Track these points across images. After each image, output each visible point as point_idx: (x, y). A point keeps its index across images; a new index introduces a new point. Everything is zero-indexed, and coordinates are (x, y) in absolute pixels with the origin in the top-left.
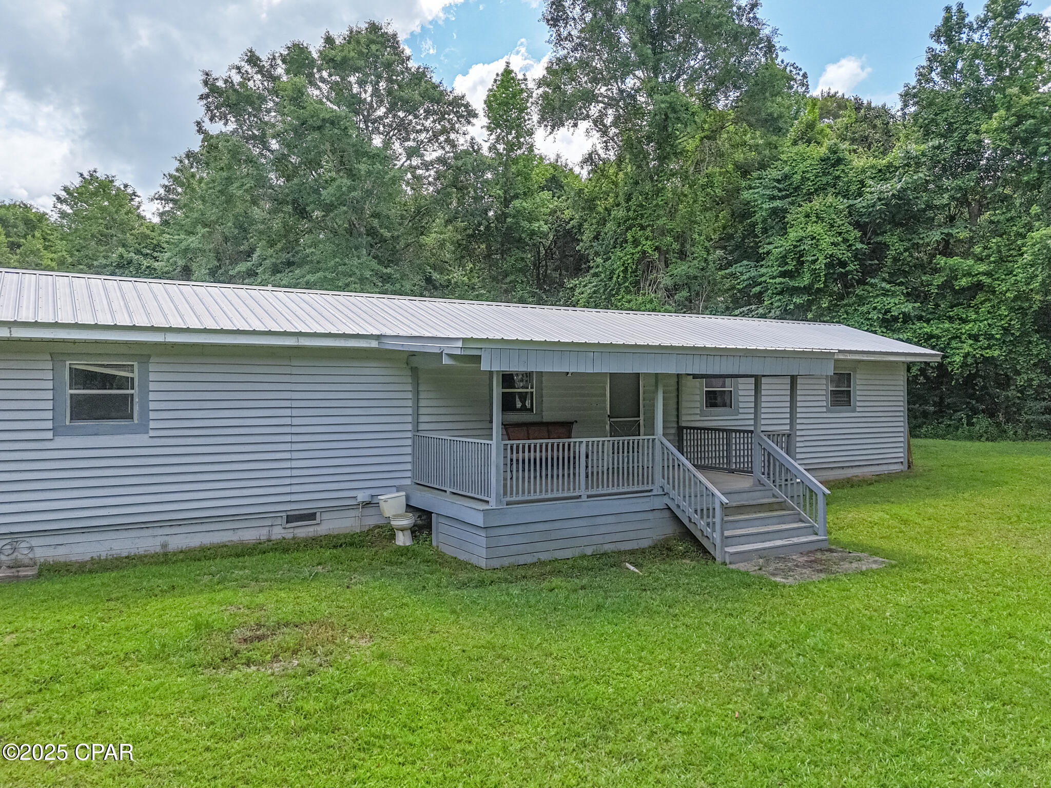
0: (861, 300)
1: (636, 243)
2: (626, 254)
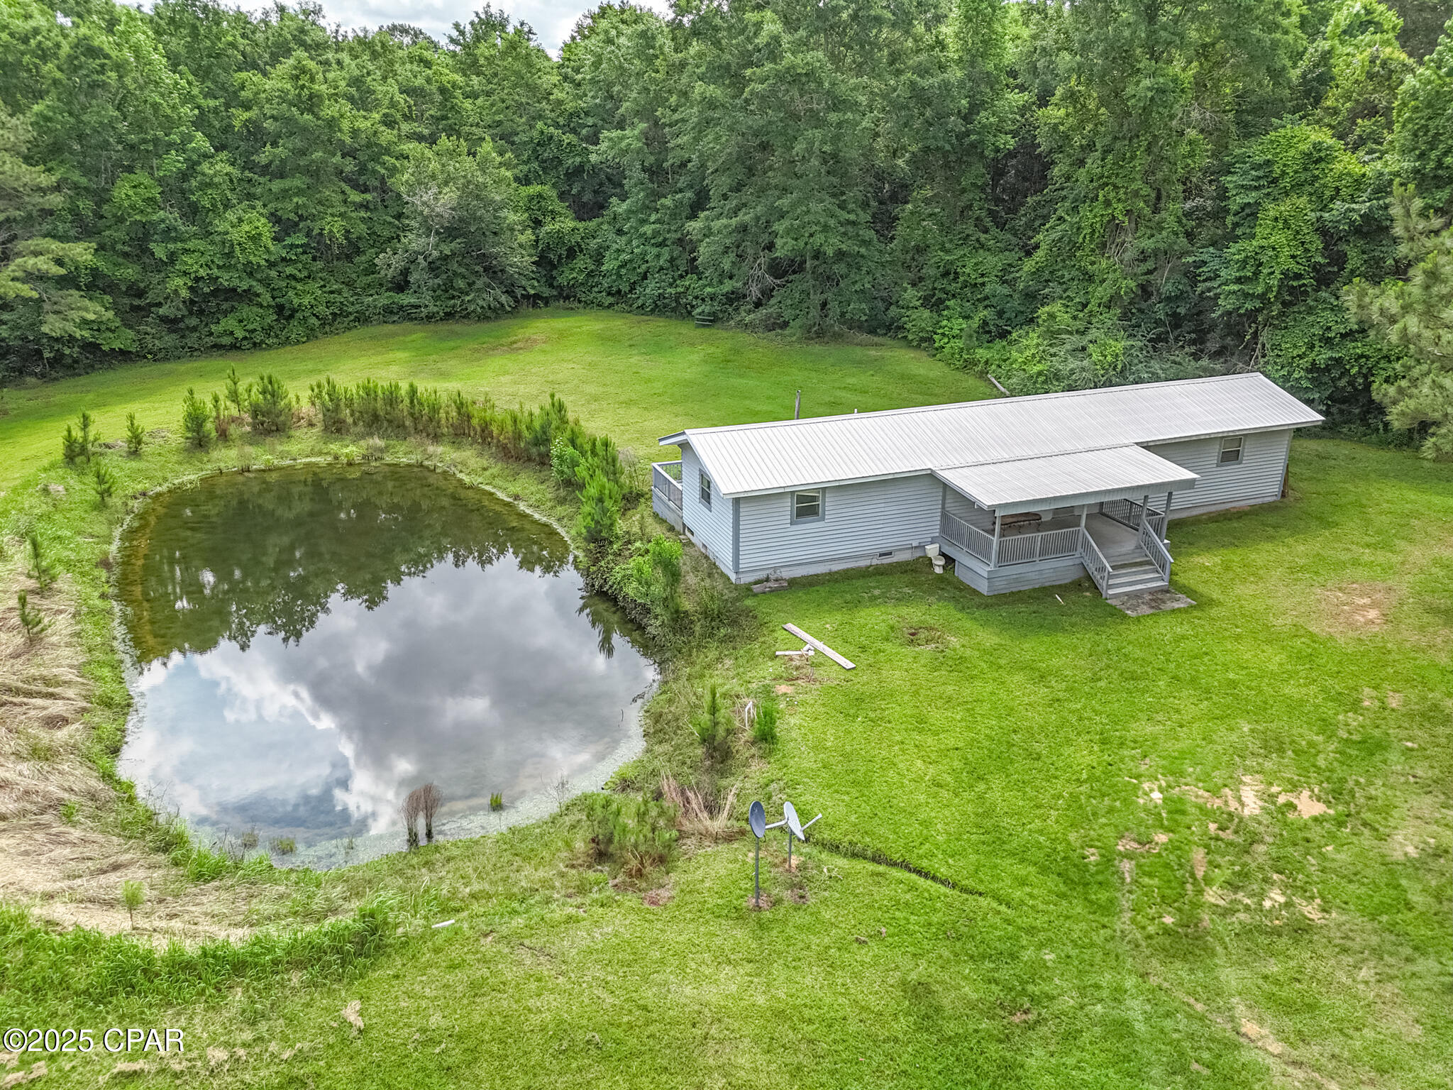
0: (1310, 310)
1: (1107, 203)
2: (1095, 216)
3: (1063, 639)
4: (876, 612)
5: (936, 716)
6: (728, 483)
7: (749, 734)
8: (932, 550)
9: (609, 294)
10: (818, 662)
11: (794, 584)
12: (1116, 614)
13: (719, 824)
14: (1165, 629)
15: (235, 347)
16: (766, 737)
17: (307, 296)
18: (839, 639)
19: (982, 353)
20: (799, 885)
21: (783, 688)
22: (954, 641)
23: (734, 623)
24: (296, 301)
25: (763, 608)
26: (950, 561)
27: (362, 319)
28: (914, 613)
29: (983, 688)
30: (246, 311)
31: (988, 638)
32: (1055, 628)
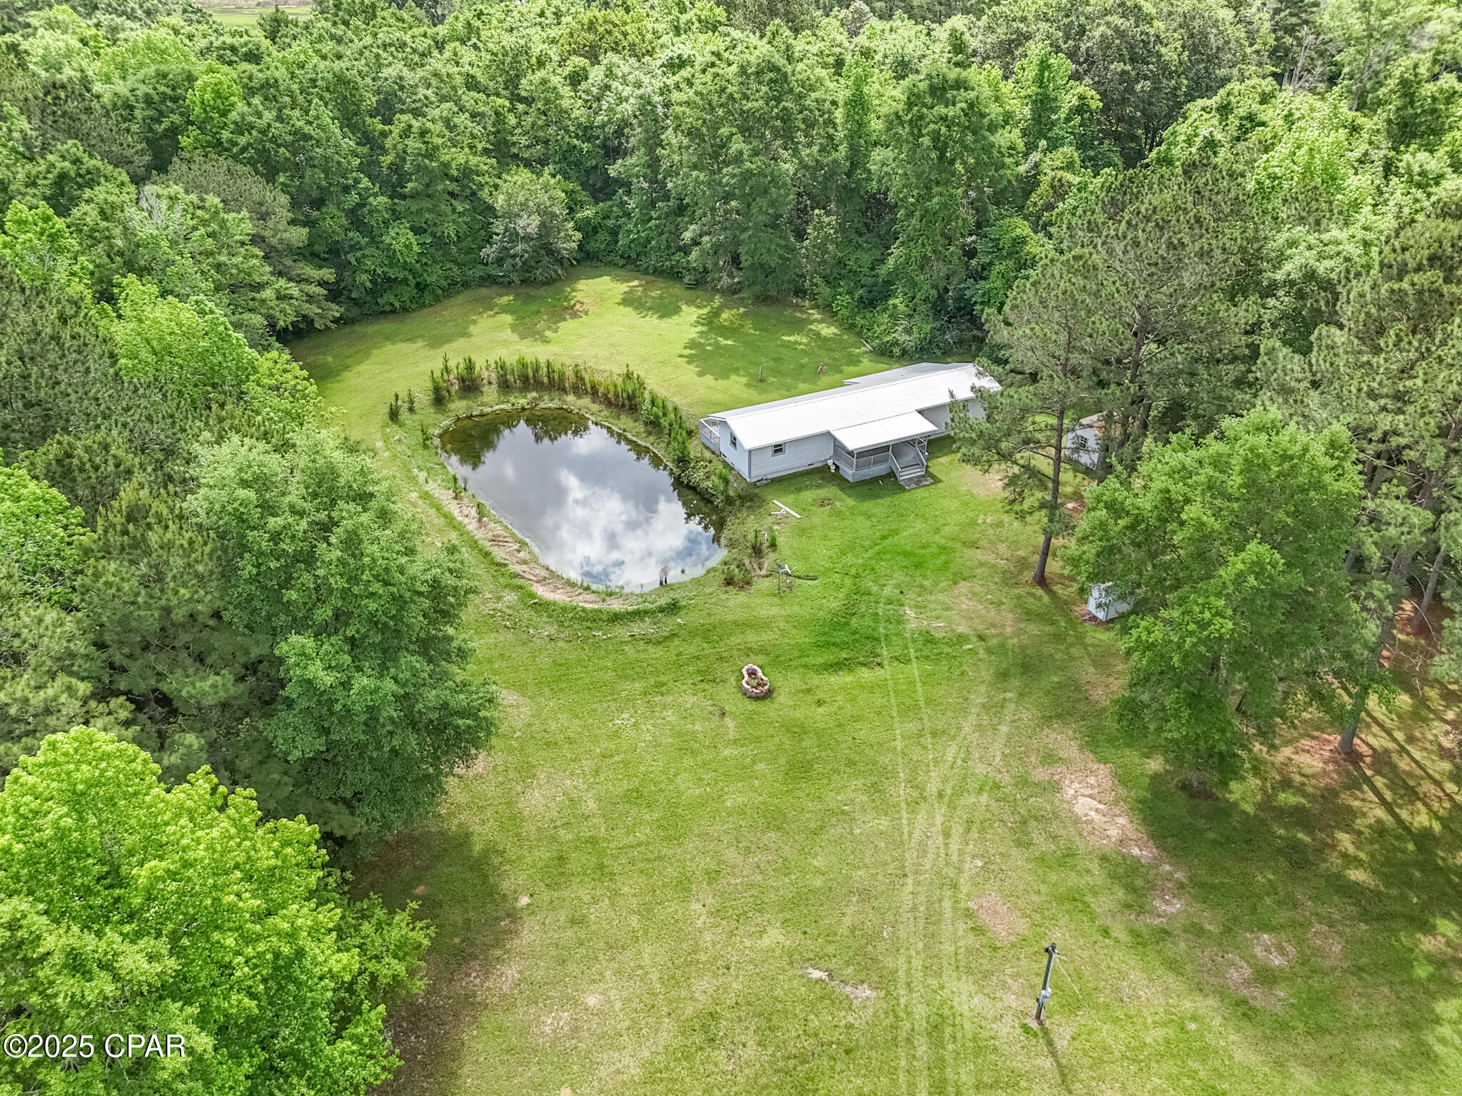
3: (879, 501)
4: (808, 493)
5: (831, 534)
6: (748, 442)
7: (767, 544)
8: (830, 462)
9: (622, 257)
10: (787, 516)
11: (774, 481)
12: (902, 489)
13: (763, 572)
14: (920, 493)
15: (394, 312)
16: (773, 545)
17: (434, 276)
18: (794, 506)
19: (859, 320)
20: (790, 587)
21: (776, 527)
22: (838, 504)
23: (751, 500)
24: (429, 280)
25: (763, 493)
26: (837, 467)
27: (466, 285)
28: (823, 493)
29: (847, 523)
30: (399, 289)
31: (851, 502)
32: (877, 497)
